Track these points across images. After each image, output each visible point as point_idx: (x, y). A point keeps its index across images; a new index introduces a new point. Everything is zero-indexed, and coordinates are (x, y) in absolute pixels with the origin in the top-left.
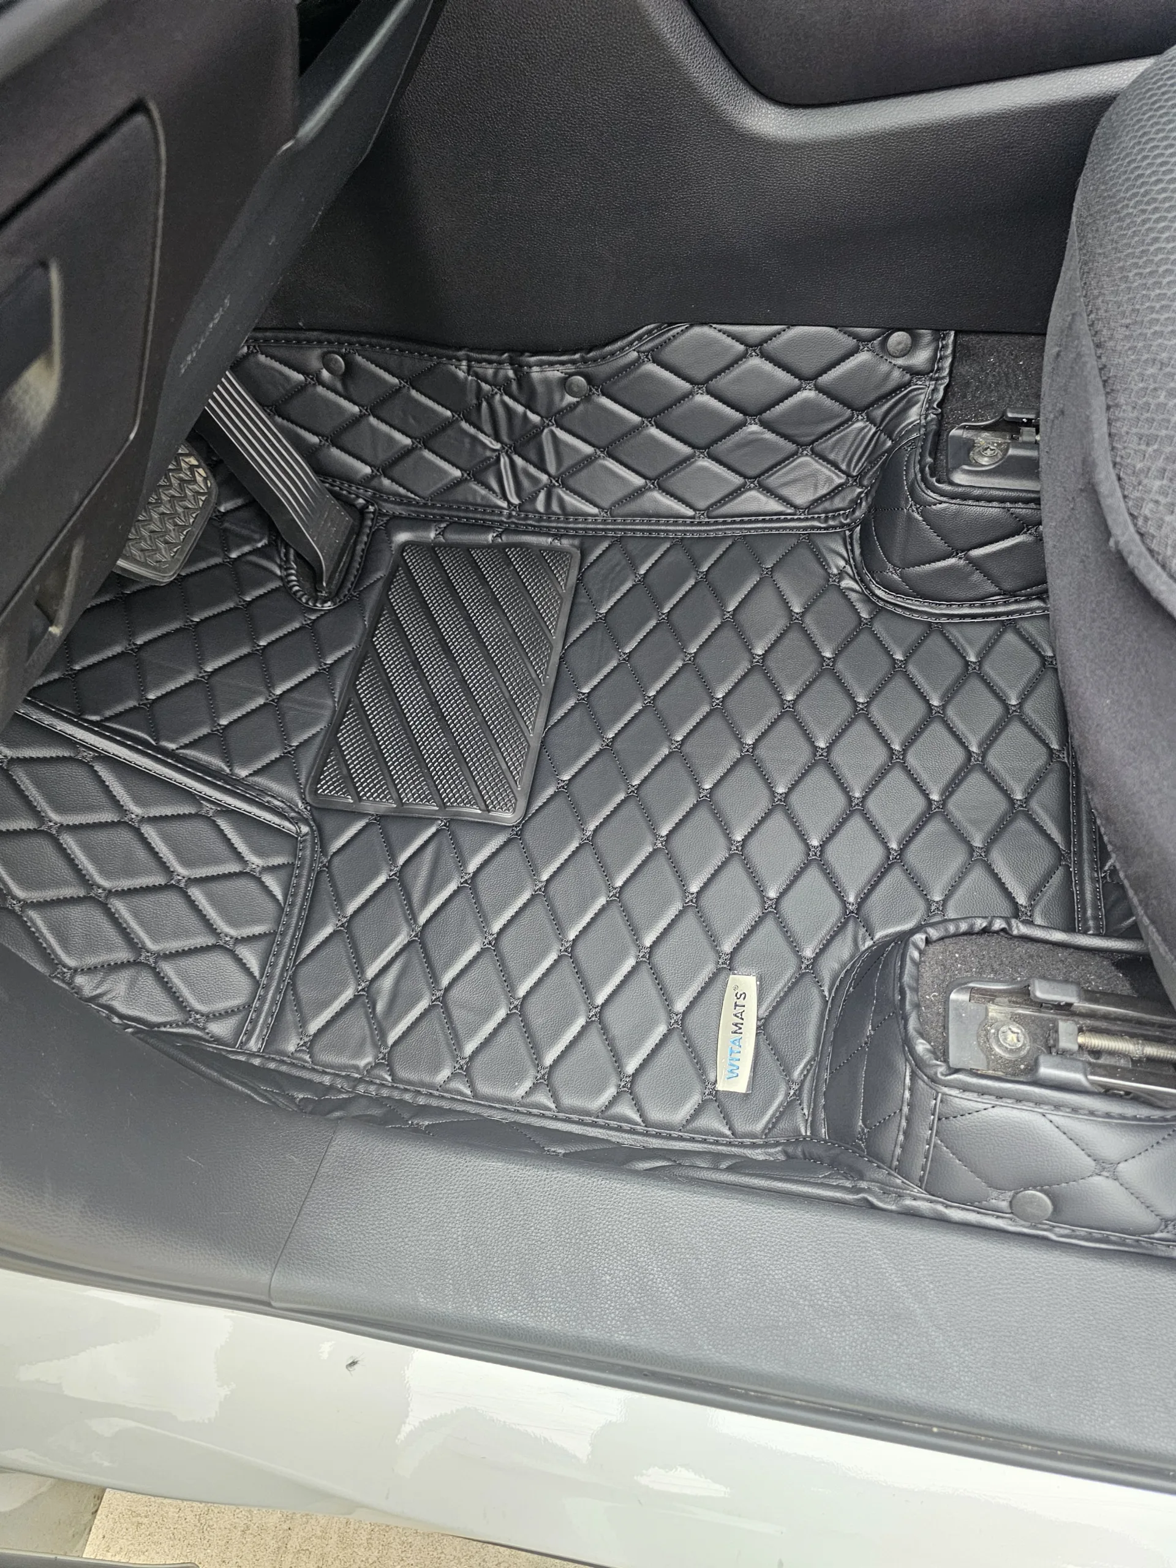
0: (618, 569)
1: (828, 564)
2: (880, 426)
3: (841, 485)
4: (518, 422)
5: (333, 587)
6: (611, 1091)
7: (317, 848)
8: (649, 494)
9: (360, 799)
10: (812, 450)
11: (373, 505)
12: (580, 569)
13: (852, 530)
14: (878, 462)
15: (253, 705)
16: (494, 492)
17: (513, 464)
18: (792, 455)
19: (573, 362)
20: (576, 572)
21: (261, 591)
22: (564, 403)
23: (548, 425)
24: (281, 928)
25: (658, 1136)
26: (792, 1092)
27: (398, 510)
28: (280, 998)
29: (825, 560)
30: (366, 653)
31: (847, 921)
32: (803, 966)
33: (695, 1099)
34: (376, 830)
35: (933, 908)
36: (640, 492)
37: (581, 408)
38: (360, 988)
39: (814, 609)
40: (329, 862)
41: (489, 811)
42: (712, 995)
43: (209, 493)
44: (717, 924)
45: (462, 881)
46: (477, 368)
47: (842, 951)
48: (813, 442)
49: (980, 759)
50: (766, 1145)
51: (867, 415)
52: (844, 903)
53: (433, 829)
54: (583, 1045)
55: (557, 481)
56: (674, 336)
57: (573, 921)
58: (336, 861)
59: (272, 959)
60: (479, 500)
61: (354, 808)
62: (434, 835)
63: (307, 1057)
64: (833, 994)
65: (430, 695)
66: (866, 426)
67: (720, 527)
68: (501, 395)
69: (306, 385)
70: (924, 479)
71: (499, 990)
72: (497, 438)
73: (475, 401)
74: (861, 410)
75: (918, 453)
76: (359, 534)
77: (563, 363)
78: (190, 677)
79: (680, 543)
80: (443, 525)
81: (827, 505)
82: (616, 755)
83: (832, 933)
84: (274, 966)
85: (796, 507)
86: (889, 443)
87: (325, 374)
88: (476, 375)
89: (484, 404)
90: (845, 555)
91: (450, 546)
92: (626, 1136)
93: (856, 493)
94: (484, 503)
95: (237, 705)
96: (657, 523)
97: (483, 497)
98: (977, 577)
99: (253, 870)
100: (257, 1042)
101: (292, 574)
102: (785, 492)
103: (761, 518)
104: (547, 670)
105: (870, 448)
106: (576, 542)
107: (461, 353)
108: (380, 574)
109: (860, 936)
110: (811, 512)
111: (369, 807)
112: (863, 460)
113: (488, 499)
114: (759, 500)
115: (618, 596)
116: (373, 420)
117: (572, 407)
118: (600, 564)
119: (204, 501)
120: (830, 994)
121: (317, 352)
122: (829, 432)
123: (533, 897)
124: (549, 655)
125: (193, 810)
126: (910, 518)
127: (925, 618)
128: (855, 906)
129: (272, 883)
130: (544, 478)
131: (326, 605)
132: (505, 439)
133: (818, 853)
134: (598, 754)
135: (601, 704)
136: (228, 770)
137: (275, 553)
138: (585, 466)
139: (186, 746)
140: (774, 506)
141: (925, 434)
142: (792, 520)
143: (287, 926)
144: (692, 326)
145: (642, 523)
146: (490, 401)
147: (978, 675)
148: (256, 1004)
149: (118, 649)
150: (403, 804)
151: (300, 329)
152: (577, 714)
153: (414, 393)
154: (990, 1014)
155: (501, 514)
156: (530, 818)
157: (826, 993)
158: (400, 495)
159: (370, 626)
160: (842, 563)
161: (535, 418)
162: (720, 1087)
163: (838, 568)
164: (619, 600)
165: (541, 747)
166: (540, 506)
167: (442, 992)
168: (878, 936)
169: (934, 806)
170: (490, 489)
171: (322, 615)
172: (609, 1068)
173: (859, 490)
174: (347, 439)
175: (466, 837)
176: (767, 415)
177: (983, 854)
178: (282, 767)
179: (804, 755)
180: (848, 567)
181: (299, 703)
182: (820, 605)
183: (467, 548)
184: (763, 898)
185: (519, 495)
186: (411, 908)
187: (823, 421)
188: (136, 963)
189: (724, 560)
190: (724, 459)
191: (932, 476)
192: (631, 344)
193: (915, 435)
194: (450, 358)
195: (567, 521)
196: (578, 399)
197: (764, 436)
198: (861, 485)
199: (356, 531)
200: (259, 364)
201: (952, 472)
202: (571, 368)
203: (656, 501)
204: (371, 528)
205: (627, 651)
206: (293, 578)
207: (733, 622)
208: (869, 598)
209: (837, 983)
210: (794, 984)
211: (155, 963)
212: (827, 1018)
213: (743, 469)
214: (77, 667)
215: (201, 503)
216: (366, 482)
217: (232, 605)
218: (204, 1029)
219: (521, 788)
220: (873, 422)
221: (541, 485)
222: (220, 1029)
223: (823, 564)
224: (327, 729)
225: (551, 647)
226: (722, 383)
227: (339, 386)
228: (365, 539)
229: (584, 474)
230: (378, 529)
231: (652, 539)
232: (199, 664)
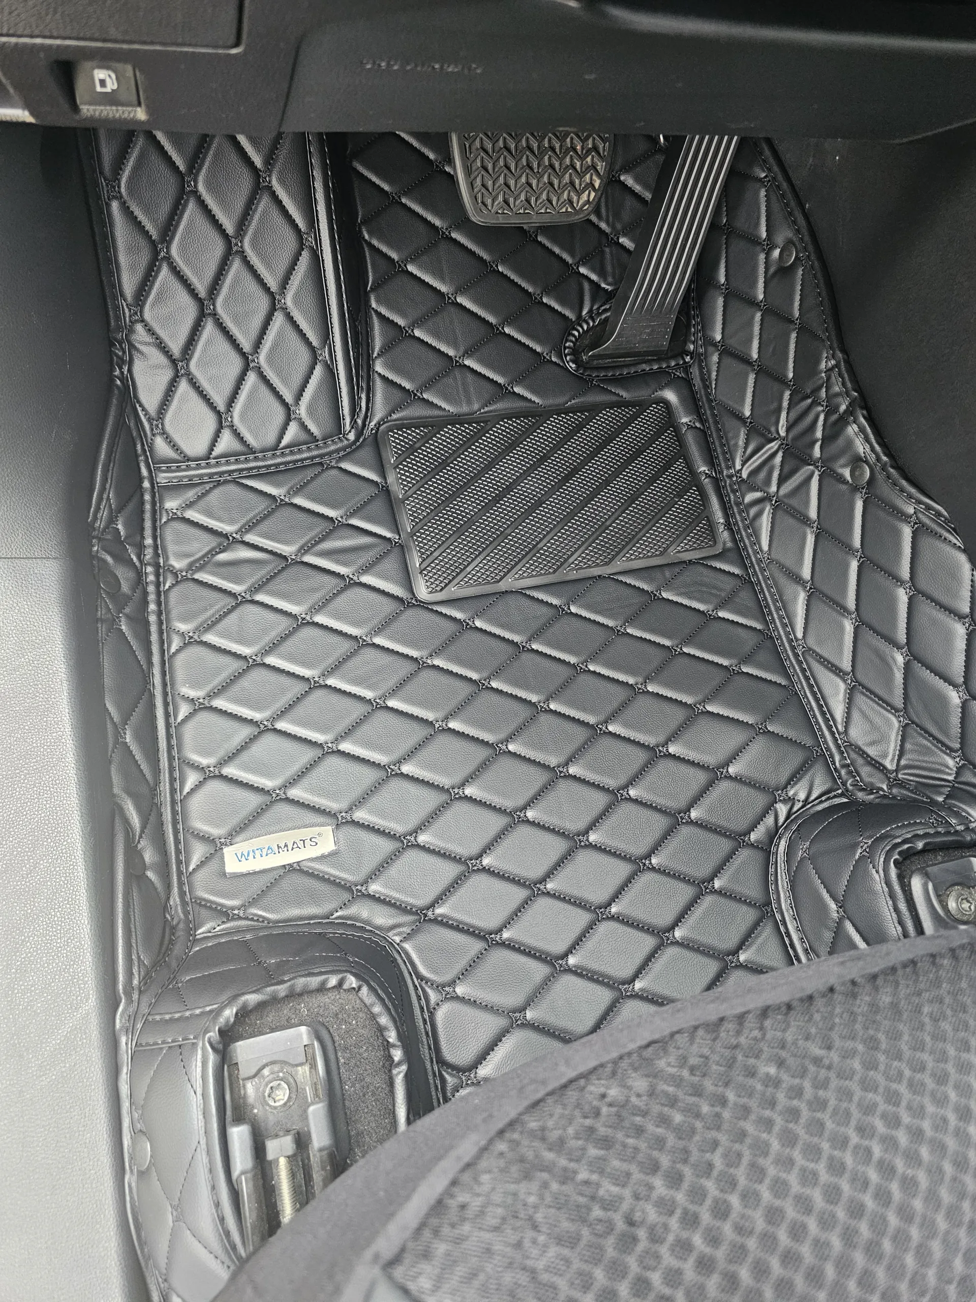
0: (714, 591)
1: (796, 784)
2: (957, 783)
3: (885, 767)
4: (807, 439)
5: (595, 362)
6: (204, 761)
7: (341, 453)
8: (800, 589)
9: (395, 468)
10: (907, 724)
11: (691, 358)
12: (700, 559)
13: (842, 795)
14: (919, 795)
15: (444, 348)
16: (744, 452)
17: (774, 455)
18: (893, 707)
19: (878, 459)
20: (697, 557)
21: (557, 307)
22: (840, 471)
23: (817, 467)
24: (260, 455)
25: (174, 813)
26: (236, 912)
27: (697, 382)
28: (206, 479)
29: (799, 780)
30: (538, 416)
31: (416, 913)
32: (359, 887)
33: (215, 832)
34: (372, 491)
35: (447, 989)
36: (797, 579)
37: (844, 487)
38: (234, 535)
39: (738, 786)
40: (333, 467)
41: (421, 573)
42: (311, 817)
43: (577, 212)
44: (375, 800)
45: (351, 576)
46: (834, 375)
47: (381, 918)
48: (913, 722)
49: (628, 994)
50: (184, 903)
51: (964, 765)
52: (432, 905)
53: (388, 535)
54: (235, 724)
55: (776, 502)
56: (945, 539)
57: (343, 678)
58: (334, 472)
59: (232, 459)
60: (732, 443)
61: (387, 466)
62: (384, 538)
63: (164, 520)
64: (337, 921)
65: (516, 482)
66: (951, 769)
67: (797, 667)
68: (823, 411)
69: (760, 243)
70: (896, 846)
71: (262, 643)
72: (788, 430)
73: (809, 391)
74: (964, 757)
75: (927, 831)
76: (659, 360)
77: (873, 449)
78: (443, 288)
79: (767, 638)
80: (698, 425)
81: (860, 761)
82: (515, 657)
83: (398, 903)
84: (228, 463)
85: (846, 732)
86: (940, 799)
87: (776, 253)
88: (829, 378)
89: (809, 401)
90: (812, 798)
91: (679, 439)
92: (168, 787)
93: (881, 785)
94: (732, 448)
95: (437, 335)
96: (778, 609)
97: (736, 445)
98: (828, 936)
99: (295, 413)
100: (165, 478)
101: (588, 324)
102: (856, 715)
103: (822, 703)
104: (581, 568)
105: (931, 782)
106: (729, 545)
107: (839, 355)
108: (624, 394)
109: (401, 930)
110: (847, 748)
111: (391, 478)
112: (918, 779)
113: (736, 451)
114: (837, 694)
115: (685, 602)
116: (758, 316)
117: (841, 479)
118: (712, 574)
119: (567, 211)
120: (336, 918)
121: (790, 234)
122: (931, 735)
123: (355, 638)
124: (598, 565)
125: (315, 343)
126: (854, 846)
127: (773, 897)
128: (432, 917)
129: (292, 431)
130: (774, 488)
131: (571, 364)
132: (790, 437)
133: (475, 868)
134: (511, 642)
135: (563, 626)
136: (375, 355)
137: (604, 300)
138: (798, 519)
139: (379, 315)
140: (839, 711)
141: (957, 831)
142: (832, 734)
143: (264, 458)
144: (964, 551)
145: (772, 595)
146: (815, 403)
147: (726, 967)
148: (193, 464)
149: (437, 222)
150: (403, 502)
151: (801, 206)
152: (545, 610)
153: (794, 335)
154: (299, 1068)
155: (728, 468)
156: (427, 608)
157: (336, 915)
158: (709, 377)
159: (569, 408)
160: (802, 796)
161: (817, 452)
162: (226, 850)
163: (795, 794)
164: (682, 604)
165: (503, 593)
166: (750, 497)
167: (250, 599)
168: (406, 946)
169: (560, 962)
170: (746, 448)
171: (559, 365)
172: (222, 753)
173: (885, 787)
174: (735, 304)
175: (391, 564)
176: (917, 666)
177: (519, 1022)
178: (398, 394)
179: (574, 825)
180: (801, 804)
181: (463, 384)
182: (745, 790)
183: (682, 453)
184: (415, 831)
185: (751, 474)
186: (313, 546)
187: (936, 723)
188: (174, 362)
189: (762, 685)
190: (860, 642)
191: (900, 853)
192: (919, 502)
193: (953, 821)
194: (831, 347)
195: (746, 527)
196: (850, 481)
197: (896, 671)
198: (890, 787)
199: (659, 356)
200: (757, 194)
201: (922, 873)
202: (872, 458)
203: (796, 598)
204: (668, 367)
205: (628, 631)
206: (585, 327)
207: (693, 714)
208: (773, 835)
209: (349, 922)
210: (339, 885)
211: (182, 375)
212: (312, 922)
213: (859, 667)
214: (404, 200)
215: (564, 210)
216: (709, 342)
217: (531, 290)
218: (154, 435)
219: (454, 591)
220: (958, 774)
221: (766, 489)
222: (161, 447)
223: (793, 779)
224: (452, 415)
225: (607, 564)
226: (926, 609)
227: (772, 270)
228: (655, 367)
229: (791, 521)
230: (669, 374)
231: (761, 611)
232: (460, 290)
